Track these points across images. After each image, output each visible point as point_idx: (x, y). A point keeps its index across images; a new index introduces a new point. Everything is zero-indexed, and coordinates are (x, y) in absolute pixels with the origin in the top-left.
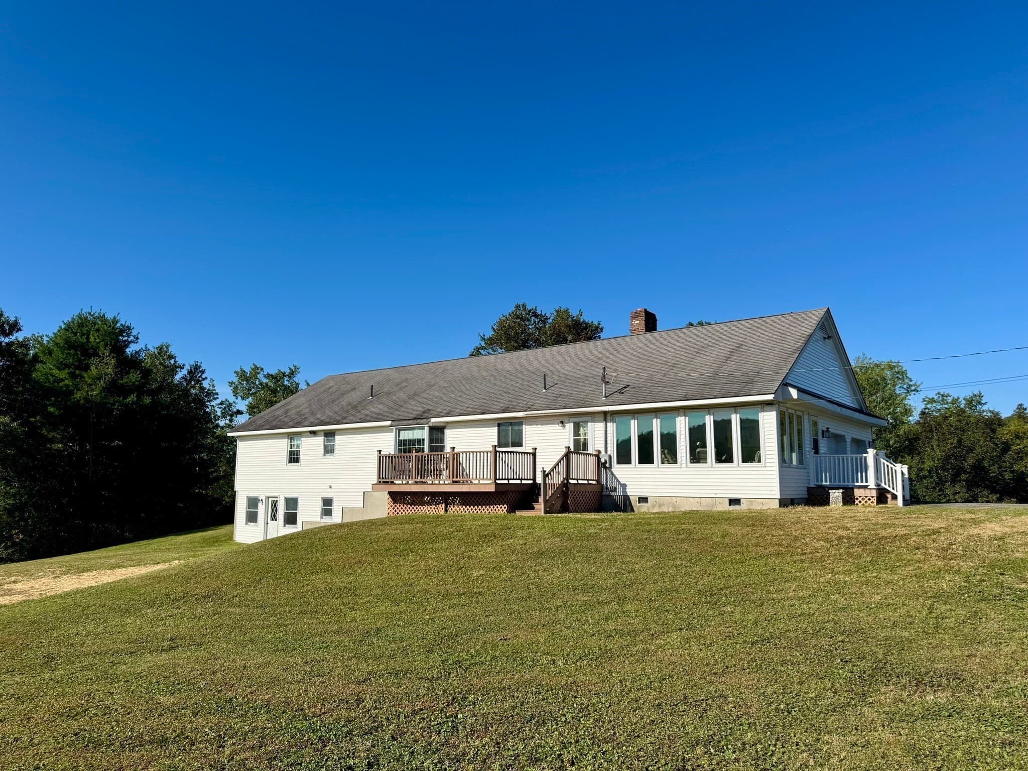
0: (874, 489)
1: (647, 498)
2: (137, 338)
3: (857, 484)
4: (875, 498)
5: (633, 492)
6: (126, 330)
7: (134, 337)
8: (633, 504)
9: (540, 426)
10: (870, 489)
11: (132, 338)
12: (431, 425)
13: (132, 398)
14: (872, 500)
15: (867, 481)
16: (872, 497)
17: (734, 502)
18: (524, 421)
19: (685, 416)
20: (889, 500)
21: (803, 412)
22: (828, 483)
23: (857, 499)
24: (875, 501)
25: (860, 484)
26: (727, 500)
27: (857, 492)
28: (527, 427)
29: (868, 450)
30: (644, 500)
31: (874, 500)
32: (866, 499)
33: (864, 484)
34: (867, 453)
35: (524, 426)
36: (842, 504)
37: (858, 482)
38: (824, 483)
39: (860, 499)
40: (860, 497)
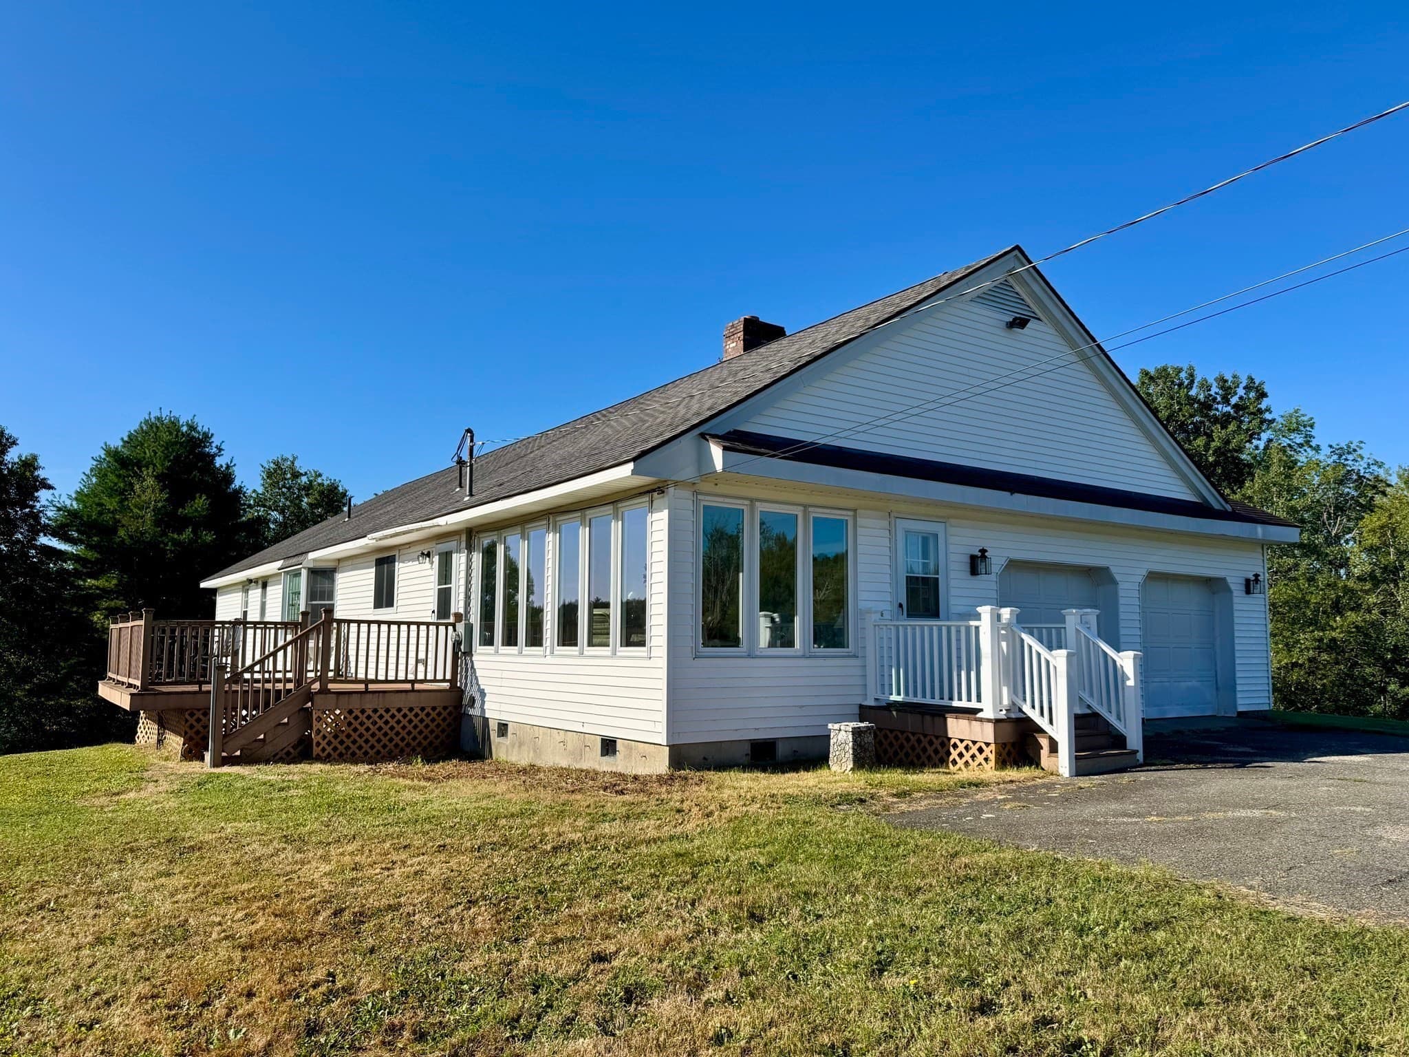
0: (989, 720)
1: (507, 725)
2: (220, 450)
3: (956, 703)
4: (993, 747)
5: (494, 710)
6: (207, 437)
7: (217, 447)
8: (492, 738)
9: (410, 563)
10: (981, 720)
11: (215, 450)
12: (311, 566)
13: (187, 534)
14: (987, 750)
15: (979, 699)
16: (988, 744)
17: (609, 746)
18: (396, 553)
19: (555, 531)
20: (1045, 752)
21: (855, 510)
22: (899, 698)
23: (955, 746)
24: (992, 757)
25: (964, 704)
26: (599, 739)
27: (956, 728)
28: (401, 565)
29: (979, 609)
30: (503, 728)
31: (990, 752)
32: (974, 750)
33: (974, 704)
34: (978, 617)
35: (397, 564)
36: (851, 765)
37: (960, 699)
38: (894, 698)
39: (961, 747)
40: (962, 741)
